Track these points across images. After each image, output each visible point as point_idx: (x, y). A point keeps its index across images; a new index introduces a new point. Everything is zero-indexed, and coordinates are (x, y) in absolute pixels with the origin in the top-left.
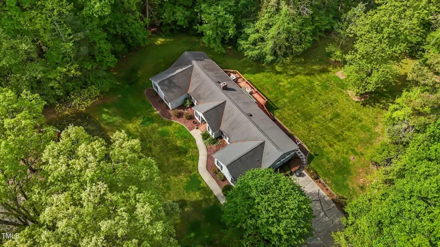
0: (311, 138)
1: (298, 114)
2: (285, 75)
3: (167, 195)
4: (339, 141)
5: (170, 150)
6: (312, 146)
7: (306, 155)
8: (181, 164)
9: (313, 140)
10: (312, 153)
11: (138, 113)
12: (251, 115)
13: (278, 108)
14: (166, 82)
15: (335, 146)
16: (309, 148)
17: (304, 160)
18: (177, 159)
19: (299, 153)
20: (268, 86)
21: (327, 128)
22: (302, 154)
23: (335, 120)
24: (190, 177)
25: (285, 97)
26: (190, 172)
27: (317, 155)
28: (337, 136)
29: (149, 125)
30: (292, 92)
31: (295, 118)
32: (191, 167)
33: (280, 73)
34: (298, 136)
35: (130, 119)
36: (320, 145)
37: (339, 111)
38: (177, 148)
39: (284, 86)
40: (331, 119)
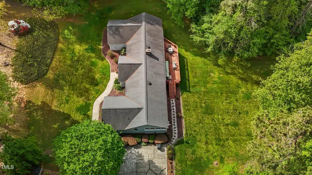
0: (196, 128)
1: (203, 105)
2: (222, 69)
3: (63, 105)
4: (217, 144)
5: (88, 77)
6: (190, 135)
7: (178, 138)
8: (87, 91)
9: (195, 131)
10: (185, 140)
11: (90, 41)
12: (150, 84)
13: (190, 92)
14: (114, 28)
15: (210, 146)
16: (186, 134)
17: (174, 141)
18: (88, 86)
19: (175, 133)
20: (198, 71)
21: (217, 129)
22: (176, 135)
23: (230, 127)
24: (86, 103)
25: (205, 87)
26: (88, 100)
27: (187, 143)
28: (219, 140)
29: (89, 53)
30: (215, 86)
31: (196, 107)
32: (91, 97)
33: (219, 66)
34: (186, 121)
35: (81, 43)
36: (198, 137)
37: (240, 122)
38: (94, 79)
39: (213, 78)
40: (227, 125)
